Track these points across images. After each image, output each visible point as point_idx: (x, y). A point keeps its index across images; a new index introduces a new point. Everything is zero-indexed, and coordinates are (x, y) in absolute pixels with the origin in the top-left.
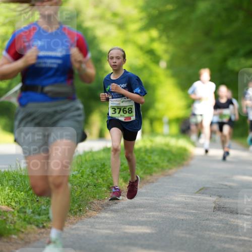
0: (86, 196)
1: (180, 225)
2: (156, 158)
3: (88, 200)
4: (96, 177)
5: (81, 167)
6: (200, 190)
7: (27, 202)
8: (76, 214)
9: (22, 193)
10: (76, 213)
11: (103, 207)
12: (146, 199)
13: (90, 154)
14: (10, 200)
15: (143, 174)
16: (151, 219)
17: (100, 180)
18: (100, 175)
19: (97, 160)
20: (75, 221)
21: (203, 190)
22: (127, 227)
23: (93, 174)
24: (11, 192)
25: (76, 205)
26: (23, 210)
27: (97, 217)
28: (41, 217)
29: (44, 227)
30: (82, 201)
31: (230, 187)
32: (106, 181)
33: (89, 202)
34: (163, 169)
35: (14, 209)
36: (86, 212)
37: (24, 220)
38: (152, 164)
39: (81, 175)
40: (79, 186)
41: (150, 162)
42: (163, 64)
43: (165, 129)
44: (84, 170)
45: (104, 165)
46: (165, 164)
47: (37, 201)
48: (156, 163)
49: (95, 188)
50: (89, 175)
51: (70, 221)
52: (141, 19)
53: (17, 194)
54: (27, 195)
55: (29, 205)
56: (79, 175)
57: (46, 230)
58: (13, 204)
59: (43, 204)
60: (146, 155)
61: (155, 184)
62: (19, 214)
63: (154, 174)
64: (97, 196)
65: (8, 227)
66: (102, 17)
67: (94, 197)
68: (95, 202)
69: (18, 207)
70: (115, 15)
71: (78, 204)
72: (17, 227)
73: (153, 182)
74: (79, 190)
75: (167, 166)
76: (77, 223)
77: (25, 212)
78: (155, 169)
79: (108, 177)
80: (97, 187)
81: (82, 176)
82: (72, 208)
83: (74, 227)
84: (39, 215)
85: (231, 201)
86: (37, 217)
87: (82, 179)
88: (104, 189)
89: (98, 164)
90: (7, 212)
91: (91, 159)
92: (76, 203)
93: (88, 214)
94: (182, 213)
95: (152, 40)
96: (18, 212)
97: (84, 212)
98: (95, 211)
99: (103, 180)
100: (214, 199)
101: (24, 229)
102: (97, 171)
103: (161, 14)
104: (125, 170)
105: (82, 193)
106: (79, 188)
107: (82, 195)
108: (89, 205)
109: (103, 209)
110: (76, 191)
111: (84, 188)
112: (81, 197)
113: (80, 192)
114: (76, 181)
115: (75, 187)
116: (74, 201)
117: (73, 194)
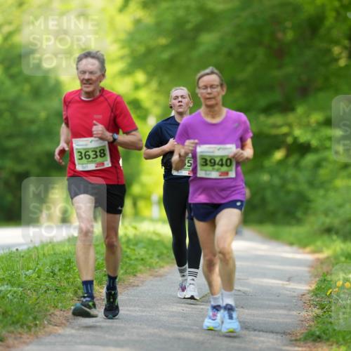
0: (44, 304)
2: (142, 252)
3: (46, 310)
4: (59, 278)
5: (38, 264)
6: (203, 297)
8: (30, 330)
10: (29, 328)
11: (68, 320)
12: (128, 310)
13: (50, 245)
15: (123, 274)
17: (64, 283)
18: (64, 275)
19: (60, 254)
20: (28, 341)
23: (55, 274)
25: (31, 318)
27: (60, 335)
30: (37, 312)
31: (245, 293)
32: (72, 284)
33: (48, 313)
36: (44, 327)
38: (137, 259)
39: (37, 275)
40: (35, 291)
41: (133, 257)
42: (152, 121)
43: (155, 211)
44: (42, 269)
45: (69, 261)
46: (155, 260)
48: (142, 259)
49: (56, 294)
50: (48, 275)
52: (122, 58)
56: (35, 275)
60: (128, 247)
61: (139, 289)
63: (139, 275)
64: (60, 305)
67: (56, 307)
68: (57, 313)
71: (33, 315)
73: (138, 286)
74: (34, 296)
75: (157, 262)
76: (31, 342)
78: (140, 267)
79: (75, 278)
80: (60, 291)
81: (39, 277)
82: (25, 321)
83: (27, 348)
85: (246, 311)
87: (39, 281)
88: (70, 295)
89: (60, 260)
91: (52, 252)
92: (30, 314)
93: (46, 329)
95: (137, 87)
97: (42, 328)
98: (56, 325)
99: (68, 283)
102: (60, 270)
103: (149, 51)
104: (99, 269)
105: (38, 301)
106: (34, 293)
107: (38, 303)
108: (49, 317)
109: (68, 323)
110: (30, 297)
111: (42, 294)
112: (37, 306)
113: (37, 299)
114: (30, 284)
115: (29, 292)
116: (27, 312)
117: (25, 302)
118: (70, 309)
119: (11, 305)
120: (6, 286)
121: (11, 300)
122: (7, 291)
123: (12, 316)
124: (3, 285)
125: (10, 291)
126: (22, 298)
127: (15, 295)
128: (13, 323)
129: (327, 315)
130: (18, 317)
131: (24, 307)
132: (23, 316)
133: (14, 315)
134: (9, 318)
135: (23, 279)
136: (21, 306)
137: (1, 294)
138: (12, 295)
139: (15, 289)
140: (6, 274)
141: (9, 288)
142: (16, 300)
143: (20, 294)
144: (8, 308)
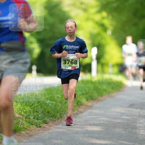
1: (119, 126)
2: (105, 87)
5: (62, 92)
7: (30, 112)
9: (28, 107)
10: (58, 119)
11: (74, 115)
12: (99, 111)
14: (21, 111)
15: (97, 96)
16: (102, 122)
21: (132, 106)
22: (88, 126)
24: (21, 106)
25: (59, 114)
26: (29, 117)
28: (39, 121)
29: (40, 127)
33: (66, 112)
34: (109, 93)
35: (23, 116)
37: (29, 123)
38: (103, 90)
40: (61, 103)
41: (101, 89)
42: (109, 32)
43: (110, 70)
47: (37, 111)
48: (105, 90)
51: (55, 123)
52: (97, 6)
53: (25, 107)
54: (30, 108)
55: (32, 114)
56: (60, 97)
57: (41, 128)
58: (23, 113)
59: (40, 114)
60: (99, 85)
61: (104, 102)
62: (26, 119)
63: (104, 96)
65: (19, 127)
66: (74, 5)
69: (25, 115)
70: (82, 3)
71: (60, 113)
72: (25, 127)
74: (60, 105)
75: (111, 91)
76: (59, 124)
77: (30, 118)
78: (104, 93)
81: (62, 97)
82: (57, 115)
83: (57, 126)
84: (38, 120)
86: (36, 121)
90: (19, 118)
92: (59, 113)
94: (119, 119)
95: (103, 18)
96: (25, 118)
97: (63, 118)
100: (138, 110)
101: (29, 128)
103: (108, 3)
105: (62, 107)
106: (60, 104)
107: (62, 108)
108: (66, 114)
109: (74, 116)
110: (59, 106)
111: (63, 104)
112: (61, 109)
113: (61, 107)
114: (59, 100)
115: (58, 103)
116: (57, 112)
117: (57, 107)
118: (75, 110)
120: (49, 101)
121: (51, 107)
122: (49, 103)
124: (48, 101)
125: (51, 103)
126: (55, 106)
127: (52, 105)
128: (52, 116)
130: (54, 114)
131: (56, 110)
133: (52, 113)
134: (50, 114)
135: (56, 98)
137: (47, 105)
138: (51, 105)
139: (53, 102)
140: (49, 96)
141: (50, 102)
142: (53, 107)
143: (54, 104)
144: (50, 110)
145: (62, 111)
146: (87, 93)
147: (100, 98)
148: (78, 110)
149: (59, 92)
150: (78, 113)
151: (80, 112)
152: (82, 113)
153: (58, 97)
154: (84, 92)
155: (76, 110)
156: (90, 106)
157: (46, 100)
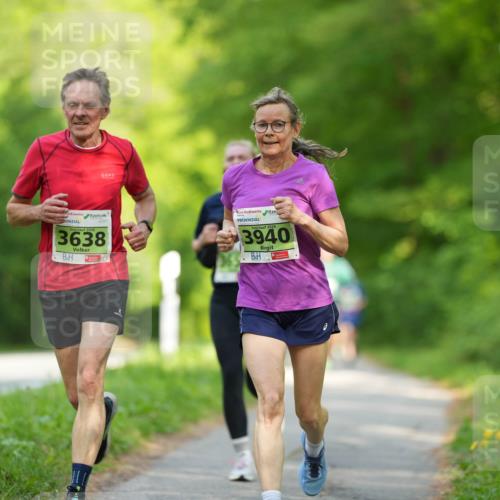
2: (205, 389)
5: (57, 407)
12: (188, 473)
25: (47, 484)
30: (56, 476)
31: (353, 448)
39: (56, 423)
40: (54, 446)
41: (194, 396)
44: (63, 413)
48: (207, 400)
56: (52, 424)
61: (203, 442)
63: (202, 422)
71: (50, 481)
73: (200, 438)
74: (52, 453)
81: (59, 425)
85: (355, 473)
87: (59, 431)
92: (46, 479)
105: (57, 460)
106: (52, 449)
107: (57, 464)
110: (46, 455)
112: (55, 468)
113: (55, 458)
114: (46, 436)
115: (44, 447)
116: (41, 476)
117: (39, 461)
118: (104, 472)
119: (18, 467)
120: (11, 439)
121: (19, 460)
122: (12, 445)
123: (20, 481)
124: (7, 437)
125: (17, 446)
126: (34, 456)
127: (24, 452)
128: (21, 492)
129: (471, 477)
130: (28, 483)
131: (36, 469)
132: (36, 482)
133: (23, 480)
134: (15, 485)
135: (36, 428)
136: (33, 468)
137: (5, 451)
138: (20, 452)
139: (24, 443)
140: (13, 422)
141: (16, 442)
142: (25, 459)
143: (31, 449)
144: (15, 470)
145: (59, 475)
146: (144, 413)
147: (191, 429)
148: (113, 471)
149: (48, 409)
150: (115, 481)
151: (121, 476)
152: (126, 480)
153: (44, 427)
154: (133, 407)
155: (107, 469)
156: (156, 458)
157: (3, 436)
